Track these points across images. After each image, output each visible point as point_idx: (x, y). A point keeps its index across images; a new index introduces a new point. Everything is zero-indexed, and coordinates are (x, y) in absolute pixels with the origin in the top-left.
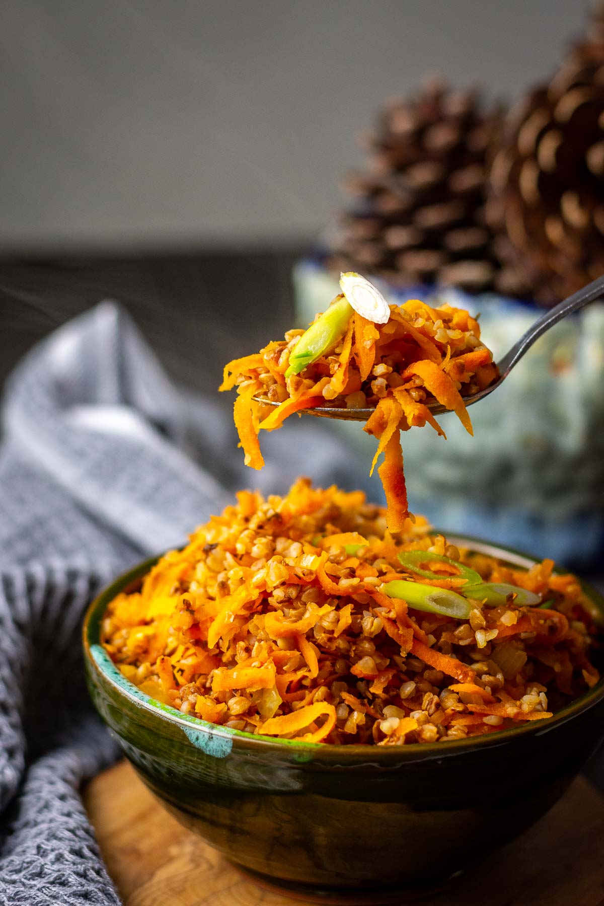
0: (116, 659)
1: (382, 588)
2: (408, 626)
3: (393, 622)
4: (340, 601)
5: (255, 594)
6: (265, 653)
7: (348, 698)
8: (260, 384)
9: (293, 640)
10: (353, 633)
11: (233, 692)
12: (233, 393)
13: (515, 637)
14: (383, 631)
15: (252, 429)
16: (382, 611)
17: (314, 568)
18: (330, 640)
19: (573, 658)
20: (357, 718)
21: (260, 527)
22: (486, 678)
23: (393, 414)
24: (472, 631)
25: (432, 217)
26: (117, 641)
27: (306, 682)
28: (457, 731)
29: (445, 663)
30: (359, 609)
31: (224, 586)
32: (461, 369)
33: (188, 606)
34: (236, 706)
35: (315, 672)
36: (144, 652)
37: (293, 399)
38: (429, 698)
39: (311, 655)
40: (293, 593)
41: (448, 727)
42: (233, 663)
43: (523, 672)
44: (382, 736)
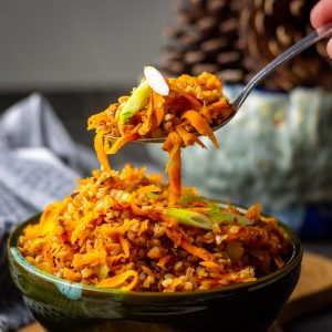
0: (24, 254)
1: (165, 212)
2: (179, 232)
3: (170, 229)
4: (142, 217)
5: (97, 216)
6: (101, 245)
7: (145, 269)
8: (107, 128)
9: (116, 238)
10: (148, 234)
11: (84, 266)
12: (93, 132)
13: (237, 240)
14: (165, 234)
15: (104, 152)
16: (165, 224)
17: (129, 200)
18: (136, 237)
19: (271, 254)
20: (150, 279)
21: (102, 183)
22: (221, 261)
23: (177, 140)
24: (214, 235)
25: (210, 46)
26: (26, 247)
27: (123, 260)
28: (204, 287)
29: (199, 252)
30: (152, 223)
31: (81, 213)
32: (211, 112)
33: (61, 223)
34: (85, 273)
35: (127, 255)
36: (39, 250)
37: (123, 137)
38: (190, 270)
39: (126, 246)
40: (117, 214)
41: (199, 285)
42: (85, 252)
43: (242, 259)
44: (163, 288)
